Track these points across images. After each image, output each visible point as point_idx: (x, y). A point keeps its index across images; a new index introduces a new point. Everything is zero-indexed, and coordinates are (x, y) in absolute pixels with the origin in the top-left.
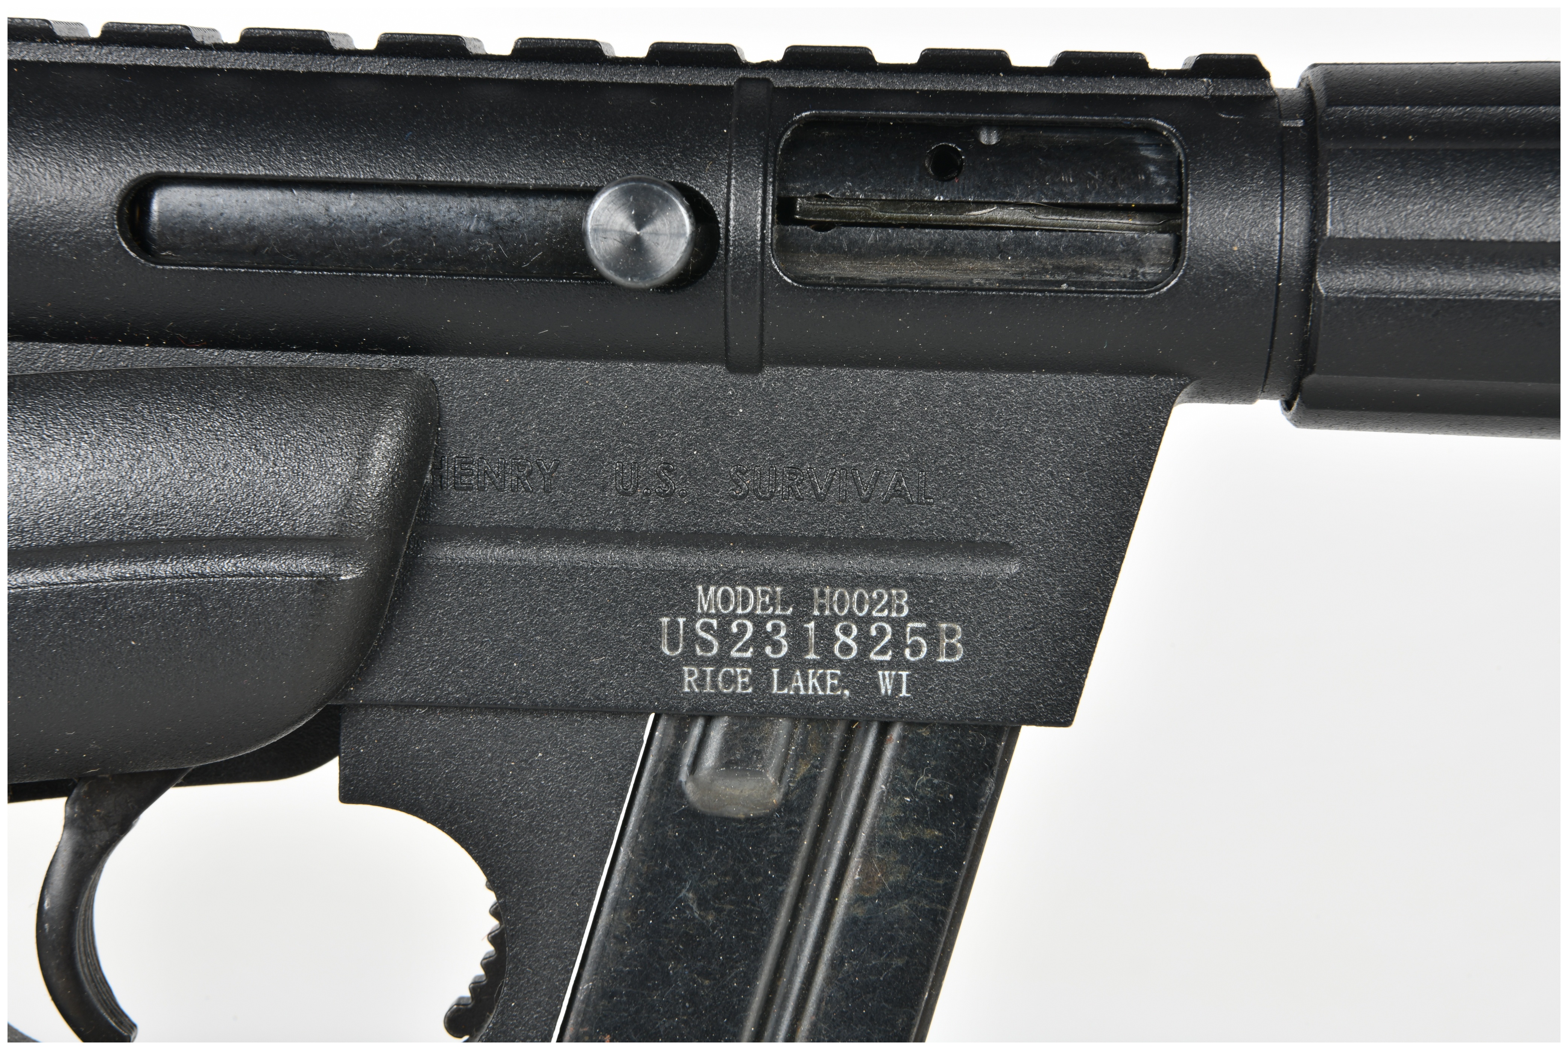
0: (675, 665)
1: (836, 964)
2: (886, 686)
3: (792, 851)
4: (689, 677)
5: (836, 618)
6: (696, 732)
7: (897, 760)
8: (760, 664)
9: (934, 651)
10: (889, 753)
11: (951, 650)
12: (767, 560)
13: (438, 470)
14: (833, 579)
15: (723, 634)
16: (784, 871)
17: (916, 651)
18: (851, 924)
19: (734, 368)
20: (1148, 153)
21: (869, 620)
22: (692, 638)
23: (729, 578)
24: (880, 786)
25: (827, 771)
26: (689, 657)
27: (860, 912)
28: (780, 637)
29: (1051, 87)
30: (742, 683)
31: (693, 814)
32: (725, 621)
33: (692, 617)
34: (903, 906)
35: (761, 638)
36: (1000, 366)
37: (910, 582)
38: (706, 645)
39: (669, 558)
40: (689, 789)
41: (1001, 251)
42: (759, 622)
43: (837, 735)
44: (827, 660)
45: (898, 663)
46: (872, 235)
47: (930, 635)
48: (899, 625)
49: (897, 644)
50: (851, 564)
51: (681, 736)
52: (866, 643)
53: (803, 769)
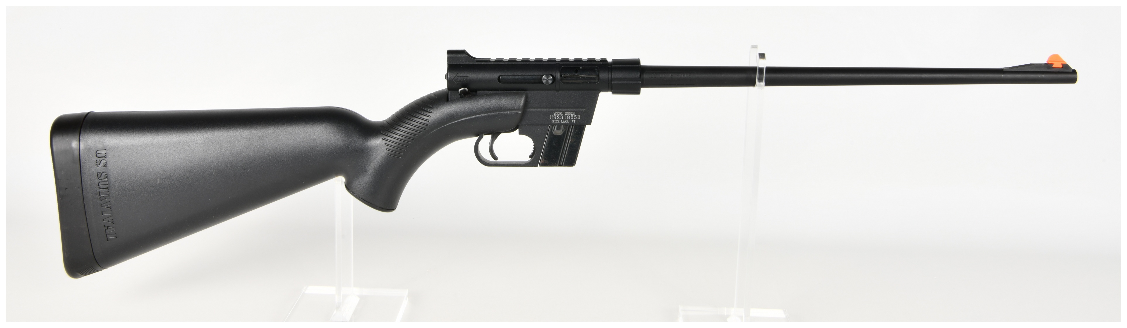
0: (552, 120)
1: (569, 149)
2: (573, 122)
3: (564, 138)
4: (553, 121)
5: (567, 115)
6: (554, 127)
7: (574, 129)
8: (560, 120)
9: (577, 118)
10: (573, 128)
11: (579, 118)
12: (560, 110)
13: (528, 102)
14: (567, 111)
15: (557, 117)
16: (563, 140)
17: (575, 118)
18: (570, 145)
19: (557, 91)
20: (596, 69)
21: (571, 115)
22: (553, 117)
23: (557, 111)
24: (572, 131)
25: (567, 130)
26: (553, 119)
27: (571, 144)
28: (562, 117)
29: (587, 63)
30: (558, 122)
31: (554, 135)
32: (556, 116)
33: (553, 115)
34: (575, 143)
35: (560, 117)
36: (583, 90)
37: (575, 111)
38: (555, 118)
39: (551, 110)
40: (553, 132)
41: (582, 79)
42: (560, 116)
43: (568, 127)
44: (567, 119)
45: (574, 119)
46: (570, 78)
47: (577, 116)
48: (574, 116)
49: (574, 117)
50: (569, 110)
51: (552, 127)
52: (570, 117)
53: (565, 130)
